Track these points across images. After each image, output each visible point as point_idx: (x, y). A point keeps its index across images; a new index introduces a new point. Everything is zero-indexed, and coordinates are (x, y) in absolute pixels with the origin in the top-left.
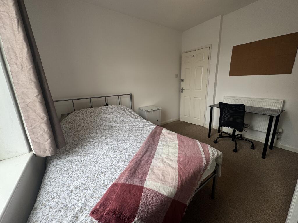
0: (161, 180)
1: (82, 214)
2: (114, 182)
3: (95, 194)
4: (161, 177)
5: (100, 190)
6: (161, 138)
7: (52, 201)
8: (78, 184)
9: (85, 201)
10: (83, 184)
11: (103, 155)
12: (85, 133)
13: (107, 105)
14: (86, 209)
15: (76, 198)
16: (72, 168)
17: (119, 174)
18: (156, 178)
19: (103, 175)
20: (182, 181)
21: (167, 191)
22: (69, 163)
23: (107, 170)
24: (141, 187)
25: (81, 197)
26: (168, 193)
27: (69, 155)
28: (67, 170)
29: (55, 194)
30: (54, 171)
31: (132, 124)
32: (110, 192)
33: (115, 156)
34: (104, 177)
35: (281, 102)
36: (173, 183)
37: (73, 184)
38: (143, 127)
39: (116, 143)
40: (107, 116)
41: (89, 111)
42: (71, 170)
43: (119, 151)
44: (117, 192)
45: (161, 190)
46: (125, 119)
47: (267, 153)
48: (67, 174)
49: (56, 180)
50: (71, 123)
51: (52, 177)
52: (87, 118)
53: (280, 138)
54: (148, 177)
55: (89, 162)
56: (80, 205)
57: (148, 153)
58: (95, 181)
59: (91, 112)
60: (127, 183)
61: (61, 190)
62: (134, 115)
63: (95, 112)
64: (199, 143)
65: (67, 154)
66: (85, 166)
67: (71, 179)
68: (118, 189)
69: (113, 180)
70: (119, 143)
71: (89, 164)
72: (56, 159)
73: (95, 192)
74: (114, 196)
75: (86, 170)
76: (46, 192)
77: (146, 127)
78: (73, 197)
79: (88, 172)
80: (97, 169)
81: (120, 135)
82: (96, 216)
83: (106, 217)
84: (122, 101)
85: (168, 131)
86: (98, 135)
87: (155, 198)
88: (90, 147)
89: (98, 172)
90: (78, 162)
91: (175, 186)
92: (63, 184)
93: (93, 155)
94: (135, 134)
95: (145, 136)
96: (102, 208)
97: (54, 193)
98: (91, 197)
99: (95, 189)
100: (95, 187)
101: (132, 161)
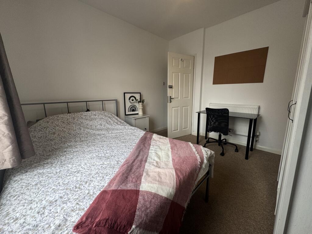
0: (159, 181)
1: (61, 231)
2: (102, 190)
3: (78, 206)
4: (157, 178)
5: (84, 200)
6: (153, 143)
7: (14, 223)
8: (53, 198)
9: (65, 216)
10: (61, 197)
11: (86, 164)
12: (60, 142)
13: (88, 110)
14: (66, 226)
15: (51, 215)
16: (44, 181)
17: (107, 181)
18: (153, 180)
19: (87, 184)
20: (180, 181)
21: (166, 192)
22: (40, 176)
23: (92, 179)
24: (137, 190)
25: (59, 212)
26: (168, 194)
27: (39, 168)
28: (36, 185)
29: (18, 215)
30: (17, 187)
31: (119, 132)
32: (98, 201)
33: (101, 163)
34: (88, 186)
35: (257, 107)
36: (171, 183)
37: (45, 199)
38: (132, 134)
39: (102, 150)
40: (88, 122)
41: (66, 116)
42: (43, 183)
43: (106, 158)
44: (107, 201)
45: (159, 192)
46: (110, 127)
47: (249, 154)
48: (36, 189)
49: (20, 197)
50: (41, 130)
51: (13, 194)
52: (63, 125)
53: (258, 140)
54: (143, 180)
55: (67, 173)
56: (57, 222)
57: (140, 158)
58: (77, 193)
59: (68, 118)
60: (119, 189)
61: (27, 208)
62: (121, 122)
63: (74, 118)
64: (191, 145)
65: (35, 167)
66: (61, 177)
67: (42, 193)
68: (108, 197)
69: (100, 188)
70: (105, 150)
71: (68, 175)
72: (19, 173)
73: (77, 203)
74: (105, 204)
75: (64, 181)
76: (3, 214)
77: (134, 134)
78: (46, 214)
79: (67, 184)
80: (79, 179)
81: (105, 142)
82: (82, 230)
83: (95, 229)
84: (106, 108)
85: (159, 136)
86: (78, 144)
87: (153, 200)
88: (68, 156)
89: (81, 182)
90: (52, 174)
91: (173, 186)
92: (31, 200)
93: (73, 165)
94: (123, 140)
95: (134, 142)
96: (90, 220)
97: (17, 213)
98: (73, 210)
99: (78, 200)
100: (78, 198)
101: (122, 166)
